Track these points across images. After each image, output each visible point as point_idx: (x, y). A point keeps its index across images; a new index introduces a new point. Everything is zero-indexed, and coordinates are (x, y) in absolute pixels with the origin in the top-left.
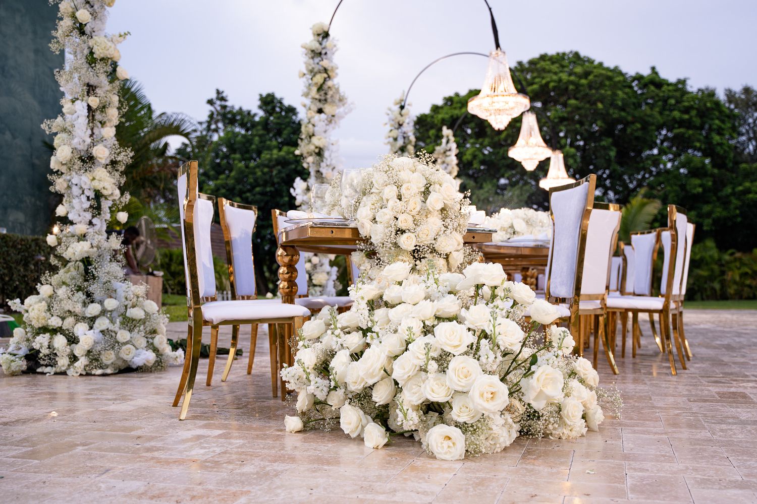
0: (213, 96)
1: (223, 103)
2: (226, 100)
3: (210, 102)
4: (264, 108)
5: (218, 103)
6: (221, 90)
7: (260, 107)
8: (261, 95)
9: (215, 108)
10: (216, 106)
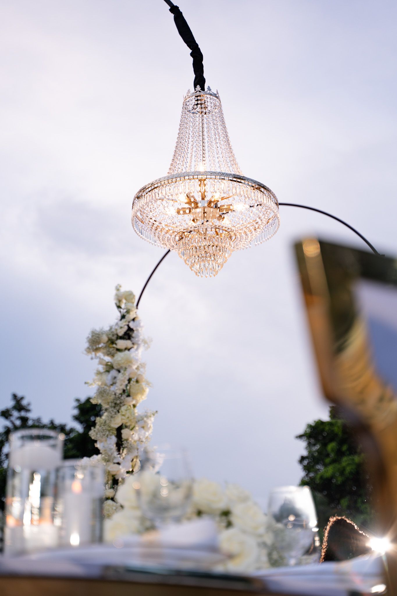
0: (10, 403)
1: (23, 414)
2: (28, 411)
3: (6, 414)
4: (82, 419)
5: (16, 414)
6: (19, 394)
7: (77, 418)
8: (78, 400)
9: (13, 423)
10: (13, 419)
